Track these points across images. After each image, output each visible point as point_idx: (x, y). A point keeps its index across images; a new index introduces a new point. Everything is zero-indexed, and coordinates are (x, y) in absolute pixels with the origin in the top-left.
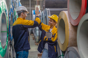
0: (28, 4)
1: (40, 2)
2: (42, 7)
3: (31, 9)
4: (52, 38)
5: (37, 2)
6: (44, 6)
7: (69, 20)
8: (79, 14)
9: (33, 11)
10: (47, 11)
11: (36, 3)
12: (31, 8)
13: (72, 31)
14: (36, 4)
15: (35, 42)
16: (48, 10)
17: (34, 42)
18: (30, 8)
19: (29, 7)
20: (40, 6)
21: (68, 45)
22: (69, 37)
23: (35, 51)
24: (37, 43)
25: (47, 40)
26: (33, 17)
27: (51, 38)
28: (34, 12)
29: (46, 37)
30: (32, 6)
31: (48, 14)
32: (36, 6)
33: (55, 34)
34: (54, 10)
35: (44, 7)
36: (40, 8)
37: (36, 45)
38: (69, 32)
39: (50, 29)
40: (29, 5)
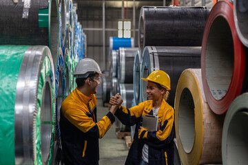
0: (97, 17)
1: (132, 12)
2: (137, 27)
3: (106, 32)
4: (158, 133)
5: (123, 11)
6: (142, 36)
7: (204, 97)
8: (230, 81)
9: (111, 40)
10: (151, 56)
11: (121, 15)
12: (107, 29)
13: (212, 125)
14: (119, 18)
15: (117, 130)
16: (153, 53)
17: (115, 130)
18: (103, 29)
19: (100, 26)
20: (130, 22)
21: (200, 158)
22: (204, 139)
23: (117, 156)
24: (121, 131)
25: (146, 135)
26: (111, 55)
27: (155, 132)
28: (114, 42)
29: (143, 129)
30: (110, 22)
31: (152, 64)
32: (120, 23)
33: (166, 122)
34: (169, 51)
35: (143, 39)
36: (132, 28)
37: (119, 138)
38: (204, 127)
39: (153, 109)
40: (101, 19)
